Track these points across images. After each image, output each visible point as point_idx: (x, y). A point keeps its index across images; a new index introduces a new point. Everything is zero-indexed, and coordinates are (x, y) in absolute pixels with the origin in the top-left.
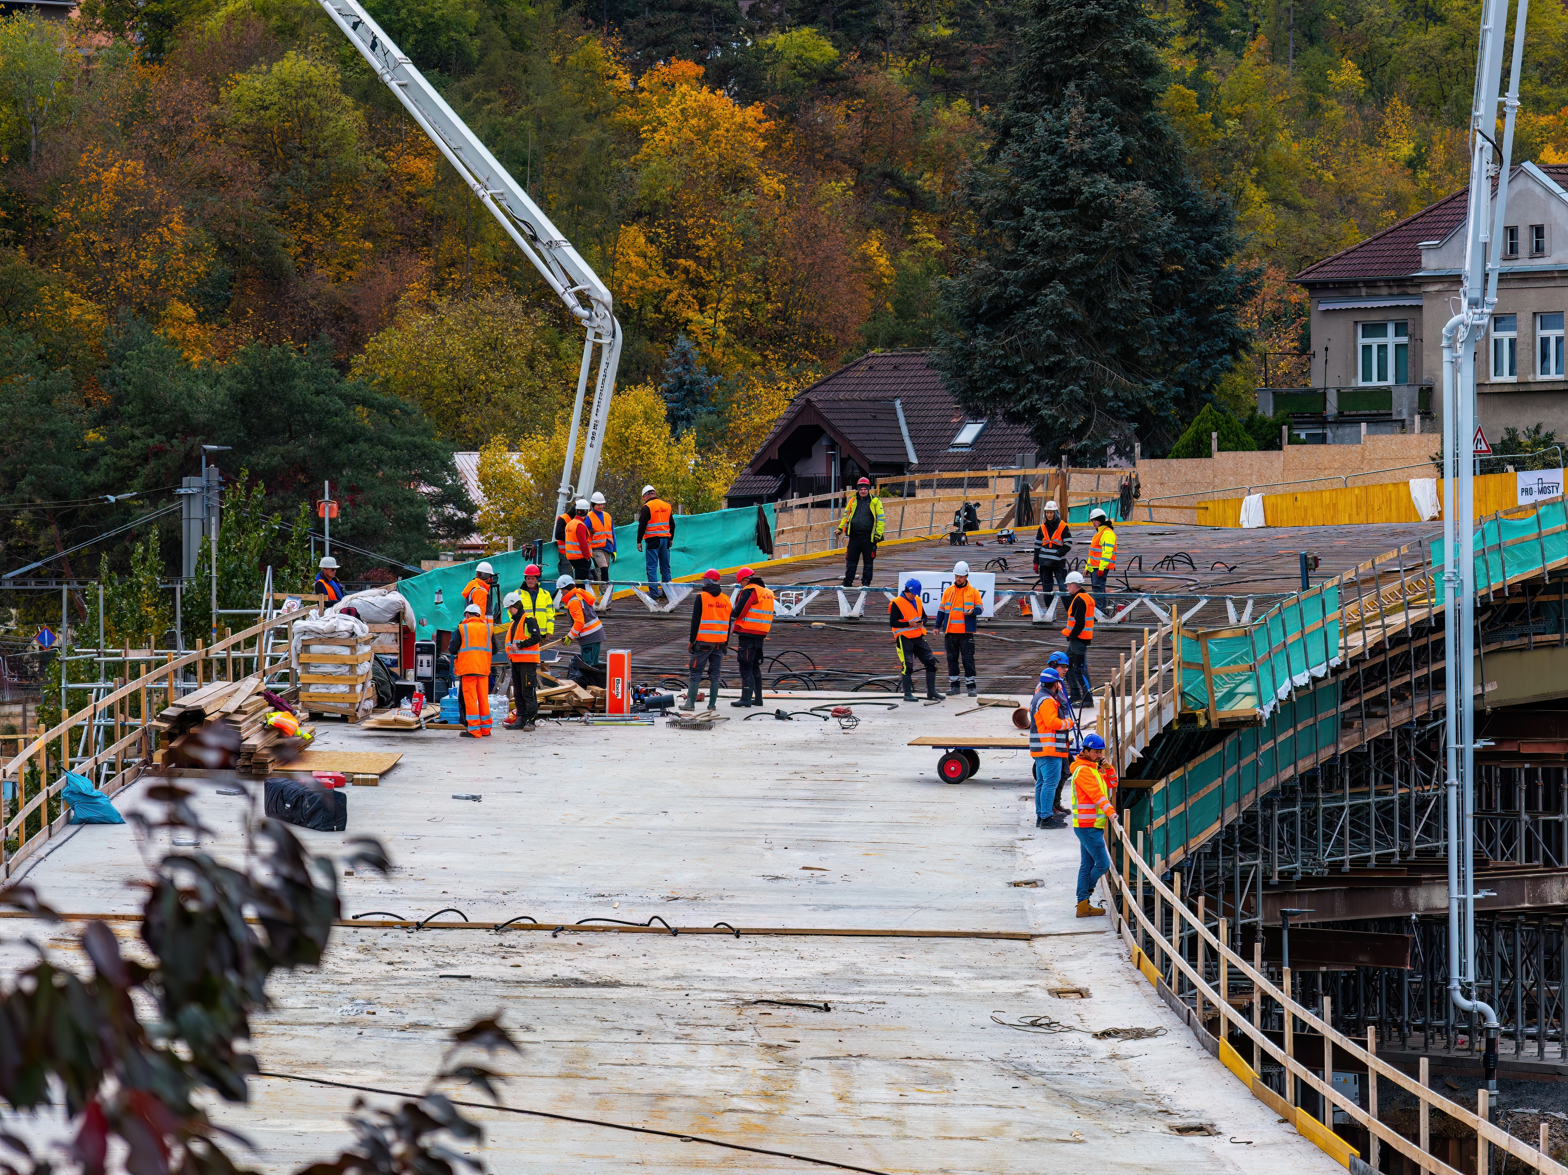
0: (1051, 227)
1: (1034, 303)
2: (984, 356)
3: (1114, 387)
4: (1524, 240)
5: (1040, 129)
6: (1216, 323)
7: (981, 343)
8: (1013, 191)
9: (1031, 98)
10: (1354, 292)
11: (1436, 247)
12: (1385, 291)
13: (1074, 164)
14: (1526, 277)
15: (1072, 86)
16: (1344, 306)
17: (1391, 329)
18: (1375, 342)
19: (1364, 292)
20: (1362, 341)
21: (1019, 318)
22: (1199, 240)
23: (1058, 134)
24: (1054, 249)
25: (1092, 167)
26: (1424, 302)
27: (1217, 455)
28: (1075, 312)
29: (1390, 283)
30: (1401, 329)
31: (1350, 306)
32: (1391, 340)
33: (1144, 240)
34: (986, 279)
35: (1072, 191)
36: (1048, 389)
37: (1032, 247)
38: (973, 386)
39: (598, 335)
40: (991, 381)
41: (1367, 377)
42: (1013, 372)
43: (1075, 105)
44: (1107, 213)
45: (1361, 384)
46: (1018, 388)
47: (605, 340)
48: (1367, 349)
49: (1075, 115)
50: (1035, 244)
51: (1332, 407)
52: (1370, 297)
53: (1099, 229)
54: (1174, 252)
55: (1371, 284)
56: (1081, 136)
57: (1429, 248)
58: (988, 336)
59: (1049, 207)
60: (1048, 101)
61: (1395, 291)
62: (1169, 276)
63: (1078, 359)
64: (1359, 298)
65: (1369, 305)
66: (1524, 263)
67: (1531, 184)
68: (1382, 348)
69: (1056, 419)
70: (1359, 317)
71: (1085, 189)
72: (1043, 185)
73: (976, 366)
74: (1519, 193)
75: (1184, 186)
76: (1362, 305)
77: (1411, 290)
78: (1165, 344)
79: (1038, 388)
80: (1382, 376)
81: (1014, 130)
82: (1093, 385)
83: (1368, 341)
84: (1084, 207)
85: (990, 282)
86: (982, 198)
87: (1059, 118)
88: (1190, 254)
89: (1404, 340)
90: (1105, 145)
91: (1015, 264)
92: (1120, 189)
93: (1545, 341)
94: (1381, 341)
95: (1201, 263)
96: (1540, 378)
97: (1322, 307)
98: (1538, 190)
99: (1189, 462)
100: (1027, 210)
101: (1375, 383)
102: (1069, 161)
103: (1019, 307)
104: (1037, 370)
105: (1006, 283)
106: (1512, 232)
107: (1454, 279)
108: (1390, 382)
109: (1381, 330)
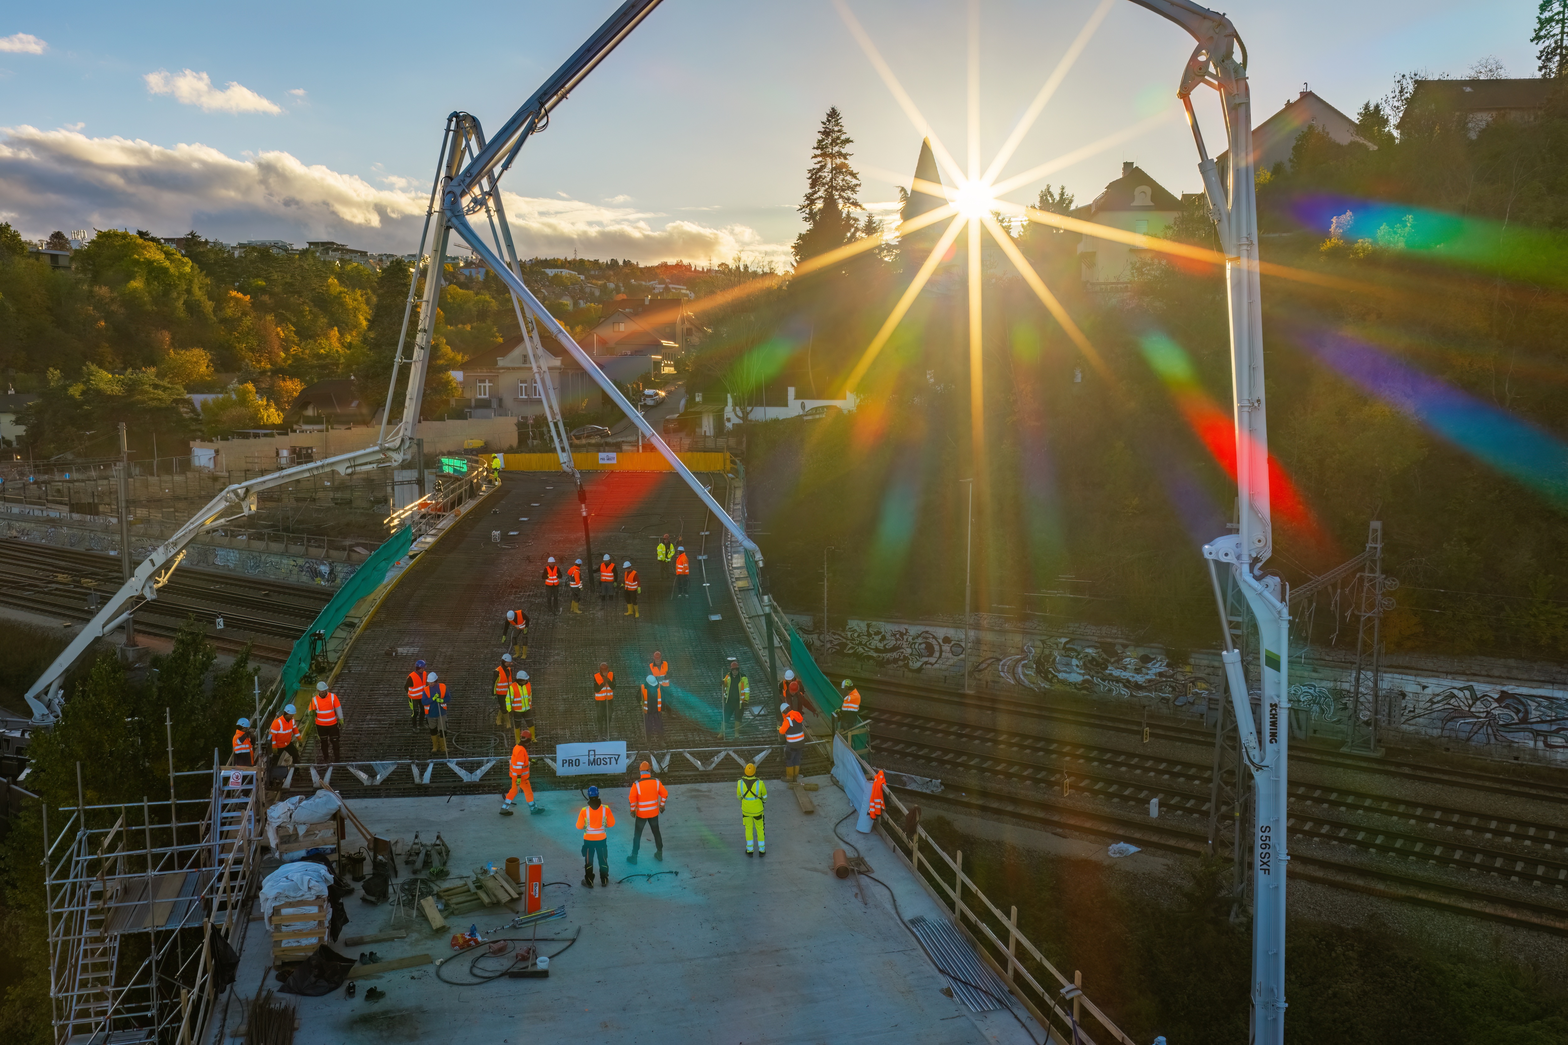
10: (476, 370)
11: (502, 359)
12: (486, 371)
16: (473, 375)
17: (487, 381)
18: (482, 385)
19: (479, 371)
20: (479, 384)
26: (499, 375)
29: (487, 369)
30: (490, 381)
31: (475, 374)
32: (487, 384)
41: (480, 394)
45: (479, 398)
48: (480, 387)
51: (473, 404)
52: (481, 372)
55: (482, 368)
57: (500, 359)
61: (489, 371)
64: (477, 372)
65: (481, 374)
68: (485, 387)
70: (478, 378)
76: (479, 374)
77: (493, 371)
80: (485, 394)
89: (491, 385)
96: (534, 397)
97: (467, 374)
99: (438, 422)
101: (483, 397)
106: (525, 356)
107: (508, 369)
108: (487, 396)
109: (484, 381)
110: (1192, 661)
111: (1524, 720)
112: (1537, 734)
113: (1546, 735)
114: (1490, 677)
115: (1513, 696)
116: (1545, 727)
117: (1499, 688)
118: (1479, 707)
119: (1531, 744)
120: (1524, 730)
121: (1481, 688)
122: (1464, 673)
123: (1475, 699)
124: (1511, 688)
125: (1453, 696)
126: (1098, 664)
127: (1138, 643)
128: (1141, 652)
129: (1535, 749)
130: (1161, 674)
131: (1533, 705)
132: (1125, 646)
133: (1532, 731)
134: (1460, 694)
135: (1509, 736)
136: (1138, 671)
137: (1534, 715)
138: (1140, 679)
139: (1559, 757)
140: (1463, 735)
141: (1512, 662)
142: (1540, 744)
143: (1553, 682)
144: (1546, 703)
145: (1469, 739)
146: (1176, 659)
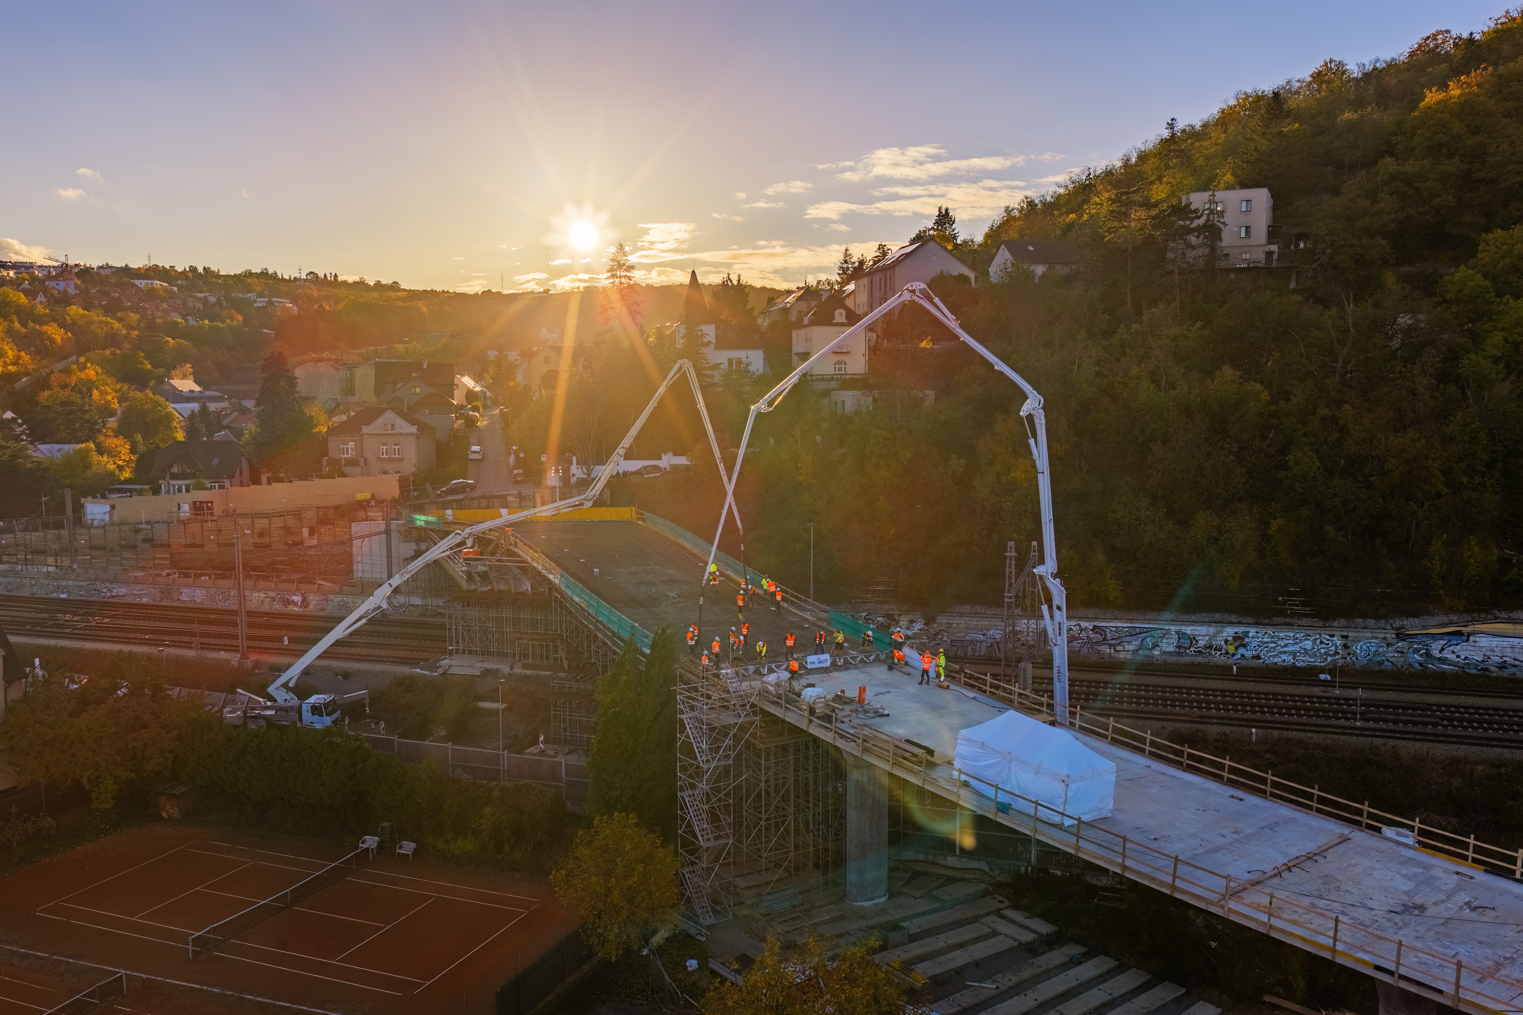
4: (389, 427)
10: (340, 435)
11: (366, 427)
12: (348, 435)
14: (390, 435)
16: (337, 438)
26: (364, 439)
31: (340, 439)
32: (350, 446)
51: (343, 462)
52: (344, 437)
55: (345, 434)
61: (351, 436)
66: (389, 432)
70: (342, 441)
74: (388, 417)
77: (359, 437)
80: (348, 454)
83: (343, 446)
93: (395, 449)
94: (347, 447)
96: (394, 456)
97: (332, 439)
98: (392, 416)
101: (346, 456)
106: (386, 425)
107: (372, 435)
108: (350, 455)
109: (347, 444)
110: (937, 621)
111: (1105, 639)
112: (1111, 645)
113: (1114, 646)
114: (1088, 619)
115: (1099, 627)
116: (1114, 642)
117: (1092, 624)
118: (1083, 634)
119: (1108, 651)
120: (1104, 644)
121: (1084, 624)
122: (1075, 618)
123: (1081, 630)
124: (1097, 624)
125: (1071, 629)
126: (885, 626)
127: (907, 613)
128: (909, 617)
129: (1110, 653)
130: (921, 630)
131: (1108, 631)
132: (900, 615)
133: (1108, 644)
134: (1074, 628)
135: (1098, 648)
136: (908, 628)
137: (1109, 636)
138: (909, 633)
139: (1121, 656)
140: (1077, 649)
141: (1097, 610)
142: (1113, 651)
143: (1116, 619)
144: (1114, 629)
145: (1080, 651)
146: (929, 620)
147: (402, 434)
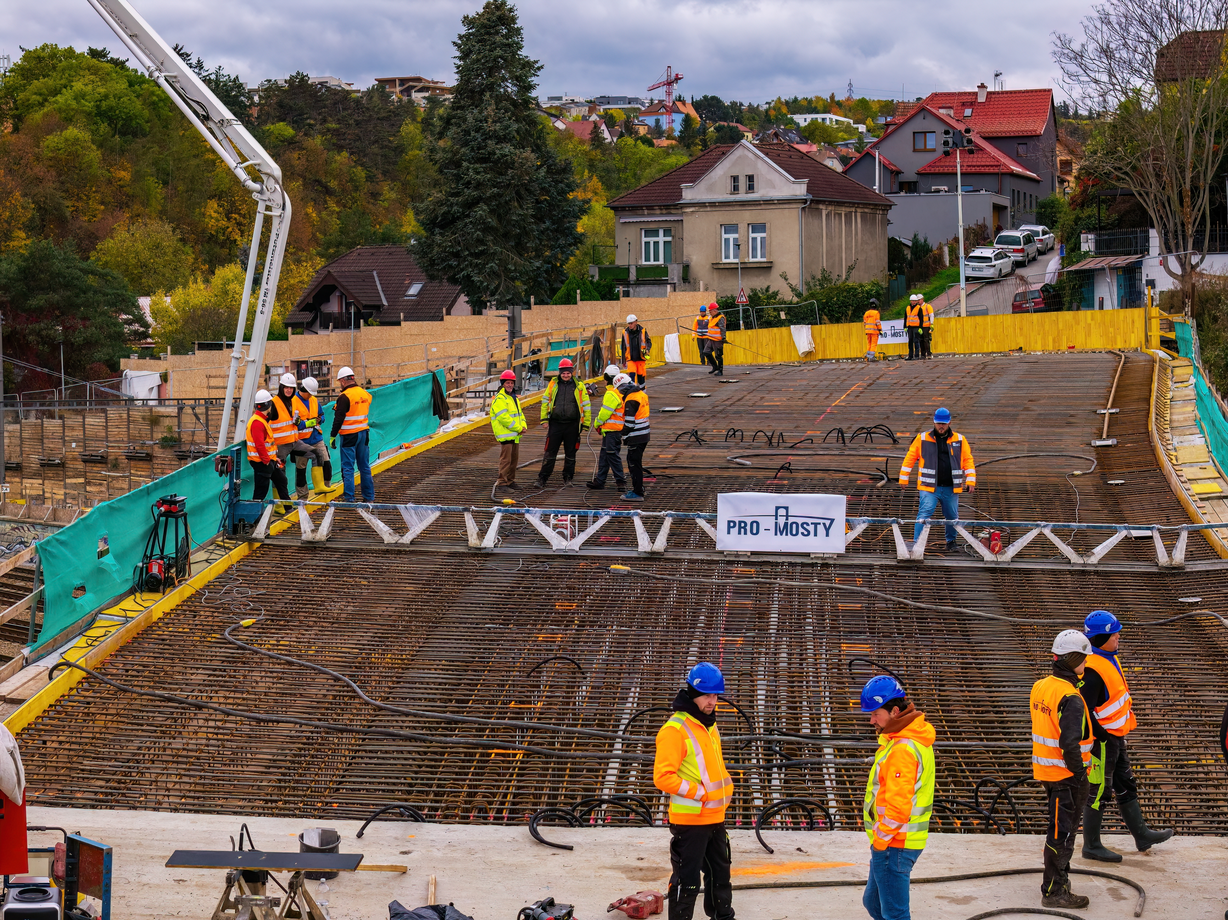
0: (478, 173)
1: (468, 216)
2: (439, 245)
3: (515, 264)
4: (743, 184)
5: (470, 118)
6: (568, 228)
7: (438, 238)
8: (455, 153)
9: (462, 103)
10: (640, 212)
11: (691, 187)
12: (658, 212)
13: (490, 138)
14: (743, 204)
15: (488, 94)
16: (635, 220)
17: (661, 232)
18: (652, 240)
19: (646, 212)
20: (644, 239)
21: (460, 224)
22: (557, 182)
23: (481, 121)
24: (479, 185)
25: (501, 140)
26: (685, 218)
27: (580, 303)
28: (492, 221)
29: (661, 207)
30: (667, 232)
31: (638, 220)
32: (661, 239)
33: (531, 181)
34: (440, 203)
35: (489, 153)
36: (477, 265)
37: (468, 184)
38: (432, 263)
39: (268, 208)
40: (443, 260)
41: (647, 259)
42: (457, 255)
43: (490, 105)
44: (510, 165)
45: (644, 263)
46: (459, 265)
47: (276, 212)
48: (647, 244)
49: (490, 110)
50: (469, 183)
51: (633, 276)
52: (649, 215)
53: (505, 174)
54: (543, 189)
55: (650, 208)
56: (494, 122)
57: (687, 187)
58: (441, 234)
59: (476, 162)
60: (473, 104)
61: (664, 211)
62: (541, 202)
63: (494, 248)
64: (643, 215)
65: (650, 219)
66: (742, 196)
67: (746, 152)
68: (656, 244)
69: (482, 283)
70: (643, 226)
71: (497, 152)
72: (472, 150)
73: (435, 252)
74: (740, 157)
75: (548, 152)
76: (646, 219)
77: (673, 211)
78: (541, 240)
79: (471, 264)
80: (656, 259)
81: (453, 121)
82: (503, 263)
83: (648, 239)
84: (496, 162)
85: (442, 205)
86: (438, 157)
87: (481, 112)
88: (553, 190)
89: (669, 239)
90: (507, 127)
91: (457, 195)
92: (517, 151)
93: (754, 239)
94: (656, 239)
95: (559, 194)
96: (752, 260)
97: (622, 221)
98: (750, 155)
99: (563, 307)
100: (465, 164)
101: (652, 262)
102: (487, 136)
103: (458, 218)
104: (471, 254)
105: (452, 205)
106: (735, 179)
107: (702, 205)
108: (661, 262)
109: (655, 233)
147: (768, 202)
